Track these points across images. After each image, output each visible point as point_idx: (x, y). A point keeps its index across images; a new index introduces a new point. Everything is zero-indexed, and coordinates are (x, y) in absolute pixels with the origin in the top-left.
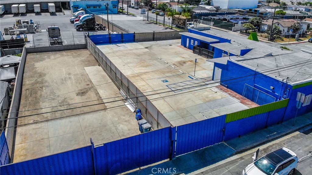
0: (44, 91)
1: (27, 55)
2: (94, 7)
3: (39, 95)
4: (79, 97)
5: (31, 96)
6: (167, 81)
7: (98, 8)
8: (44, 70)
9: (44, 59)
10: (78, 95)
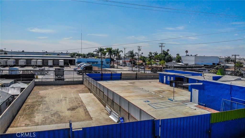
0: (41, 106)
1: (35, 86)
2: (93, 63)
3: (36, 109)
4: (70, 111)
5: (28, 109)
6: (149, 102)
8: (45, 95)
9: (48, 89)
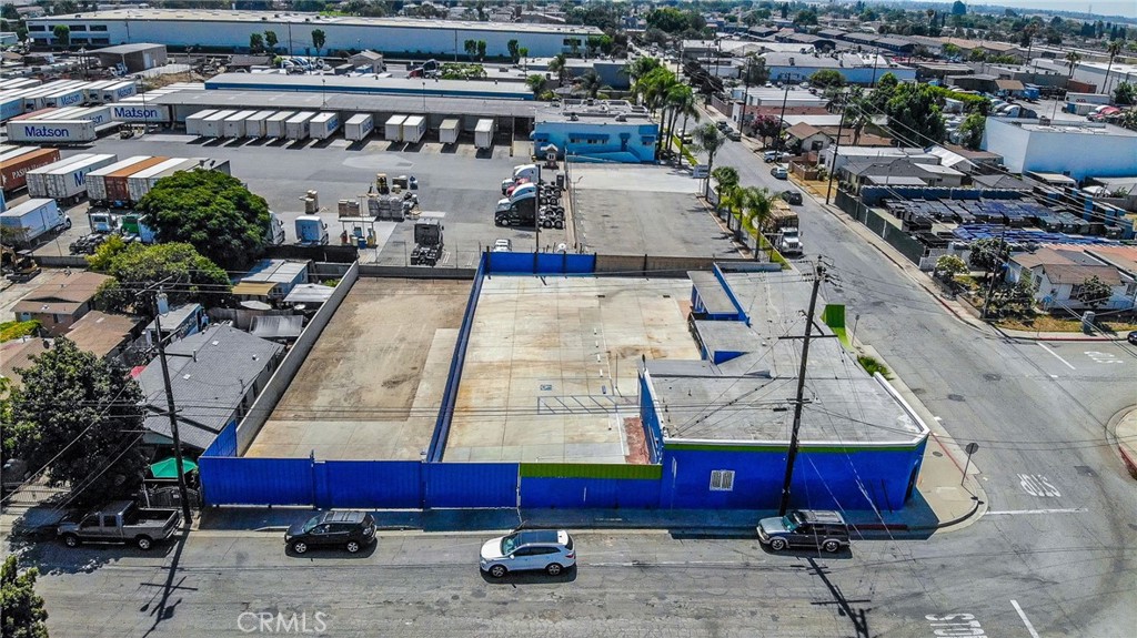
0: (339, 368)
1: (357, 279)
2: (590, 142)
3: (326, 373)
4: (385, 389)
5: (313, 372)
6: (550, 388)
7: (599, 143)
8: (365, 323)
9: (381, 296)
10: (385, 384)
